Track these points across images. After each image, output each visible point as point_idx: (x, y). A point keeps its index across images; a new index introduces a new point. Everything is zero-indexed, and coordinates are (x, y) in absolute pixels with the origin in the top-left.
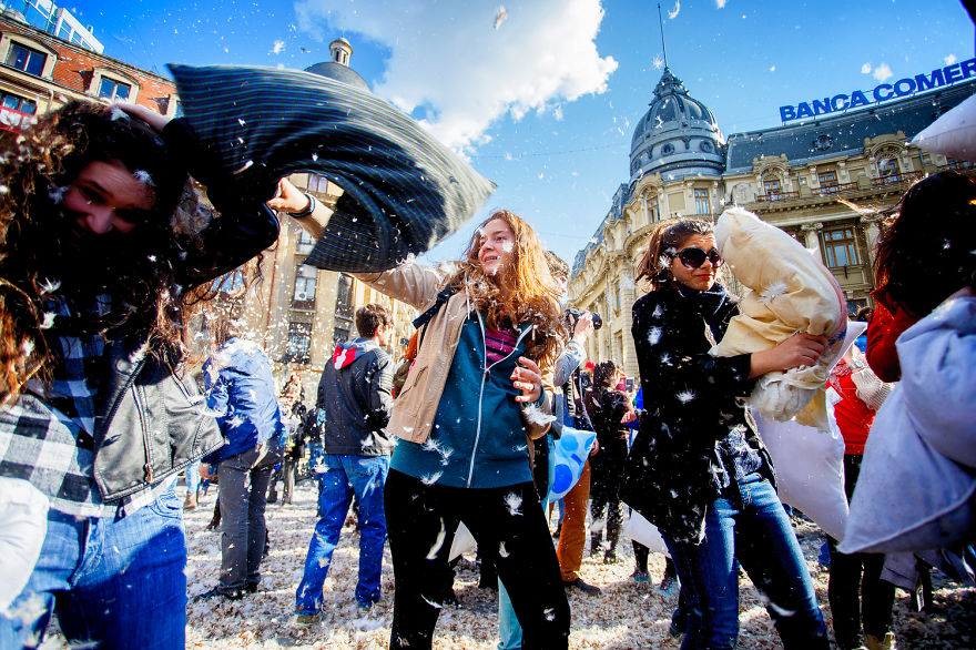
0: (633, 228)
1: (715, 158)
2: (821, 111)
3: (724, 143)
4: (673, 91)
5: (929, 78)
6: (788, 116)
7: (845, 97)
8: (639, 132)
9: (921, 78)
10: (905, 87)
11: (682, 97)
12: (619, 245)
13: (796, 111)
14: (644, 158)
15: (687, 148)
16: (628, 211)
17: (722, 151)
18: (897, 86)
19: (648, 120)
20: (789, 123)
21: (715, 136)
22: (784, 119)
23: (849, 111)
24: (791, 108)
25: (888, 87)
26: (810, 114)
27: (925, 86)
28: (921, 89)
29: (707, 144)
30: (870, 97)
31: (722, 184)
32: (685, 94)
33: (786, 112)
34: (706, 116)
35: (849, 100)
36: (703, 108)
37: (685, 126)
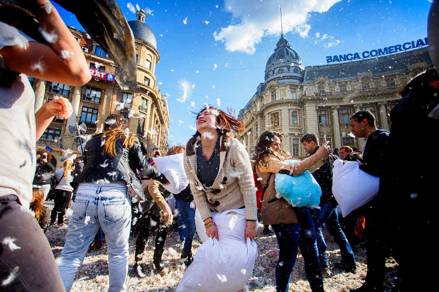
0: (265, 102)
1: (299, 75)
2: (342, 60)
3: (304, 69)
4: (284, 45)
5: (383, 51)
6: (329, 60)
7: (351, 55)
8: (269, 62)
9: (380, 50)
10: (374, 53)
11: (288, 49)
12: (258, 109)
13: (333, 59)
14: (271, 73)
15: (289, 70)
16: (263, 95)
17: (303, 73)
18: (371, 53)
19: (273, 57)
20: (330, 63)
21: (300, 66)
22: (328, 62)
23: (353, 61)
24: (331, 57)
25: (368, 52)
26: (338, 61)
27: (381, 54)
28: (380, 55)
29: (297, 70)
30: (361, 56)
31: (302, 87)
32: (289, 47)
33: (329, 59)
34: (297, 57)
35: (353, 56)
36: (296, 54)
37: (288, 61)
